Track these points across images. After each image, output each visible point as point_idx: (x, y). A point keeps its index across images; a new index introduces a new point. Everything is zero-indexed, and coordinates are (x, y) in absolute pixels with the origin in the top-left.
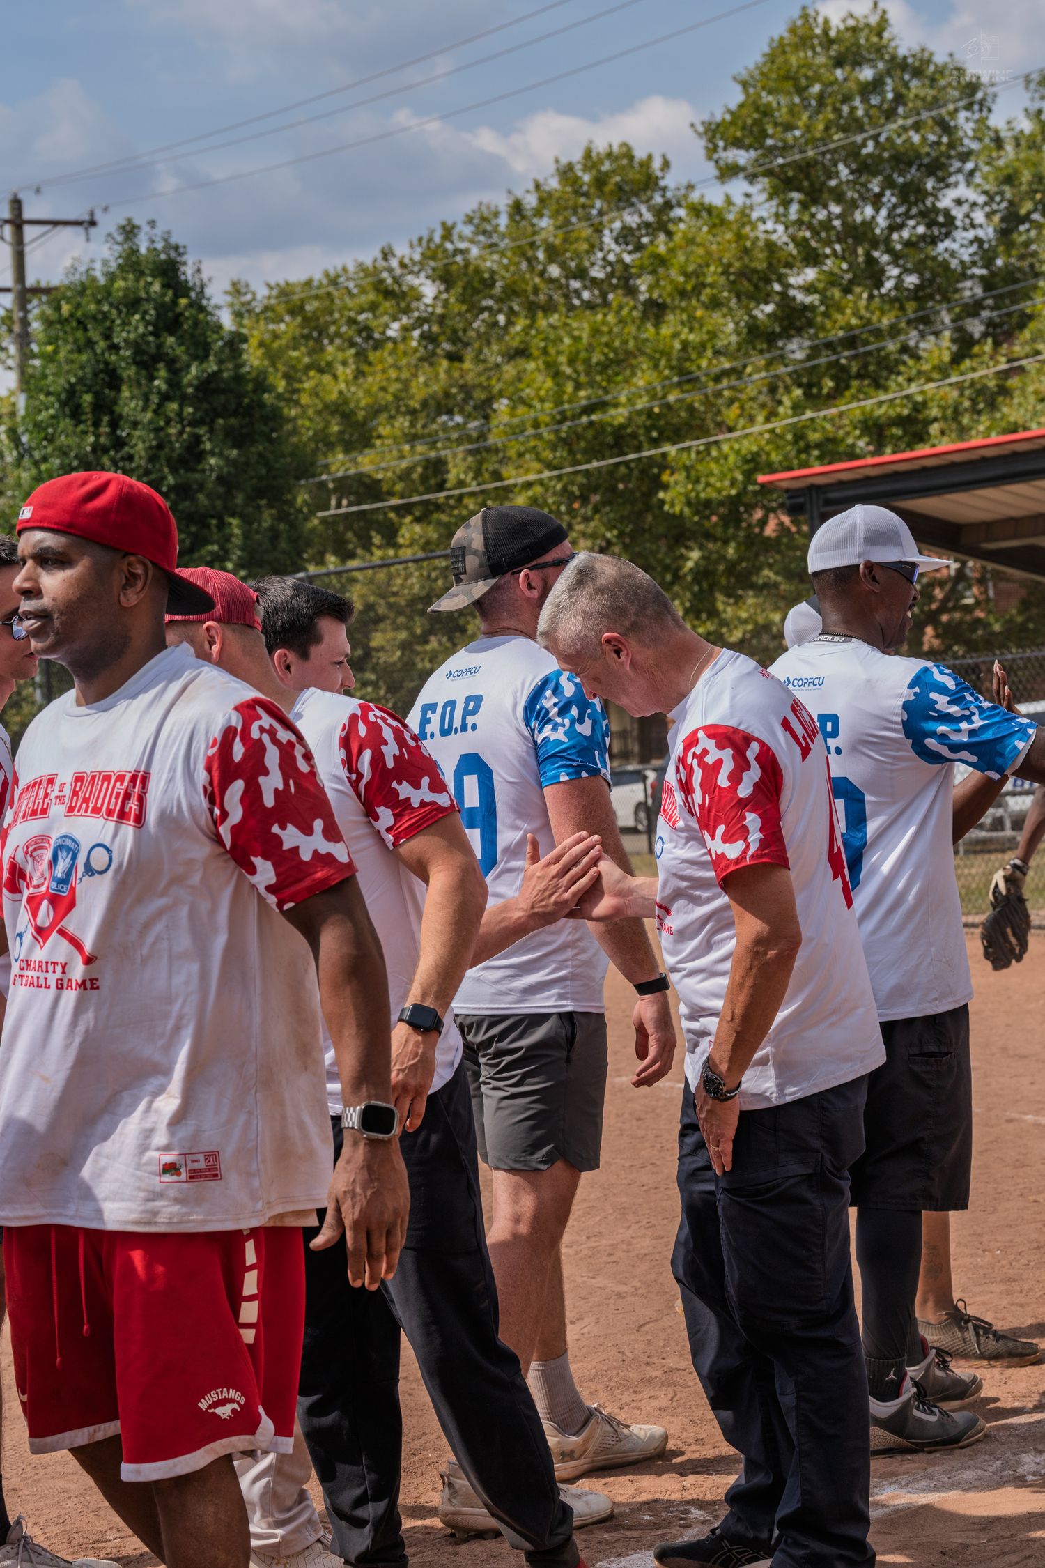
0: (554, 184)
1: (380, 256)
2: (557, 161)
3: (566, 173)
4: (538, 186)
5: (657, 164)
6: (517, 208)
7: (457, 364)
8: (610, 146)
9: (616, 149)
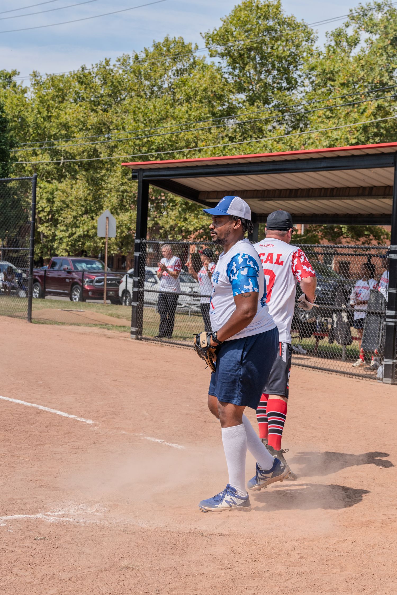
0: (151, 50)
1: (81, 69)
2: (154, 42)
3: (157, 46)
4: (146, 50)
5: (193, 46)
6: (137, 58)
7: (105, 113)
8: (175, 38)
9: (177, 39)
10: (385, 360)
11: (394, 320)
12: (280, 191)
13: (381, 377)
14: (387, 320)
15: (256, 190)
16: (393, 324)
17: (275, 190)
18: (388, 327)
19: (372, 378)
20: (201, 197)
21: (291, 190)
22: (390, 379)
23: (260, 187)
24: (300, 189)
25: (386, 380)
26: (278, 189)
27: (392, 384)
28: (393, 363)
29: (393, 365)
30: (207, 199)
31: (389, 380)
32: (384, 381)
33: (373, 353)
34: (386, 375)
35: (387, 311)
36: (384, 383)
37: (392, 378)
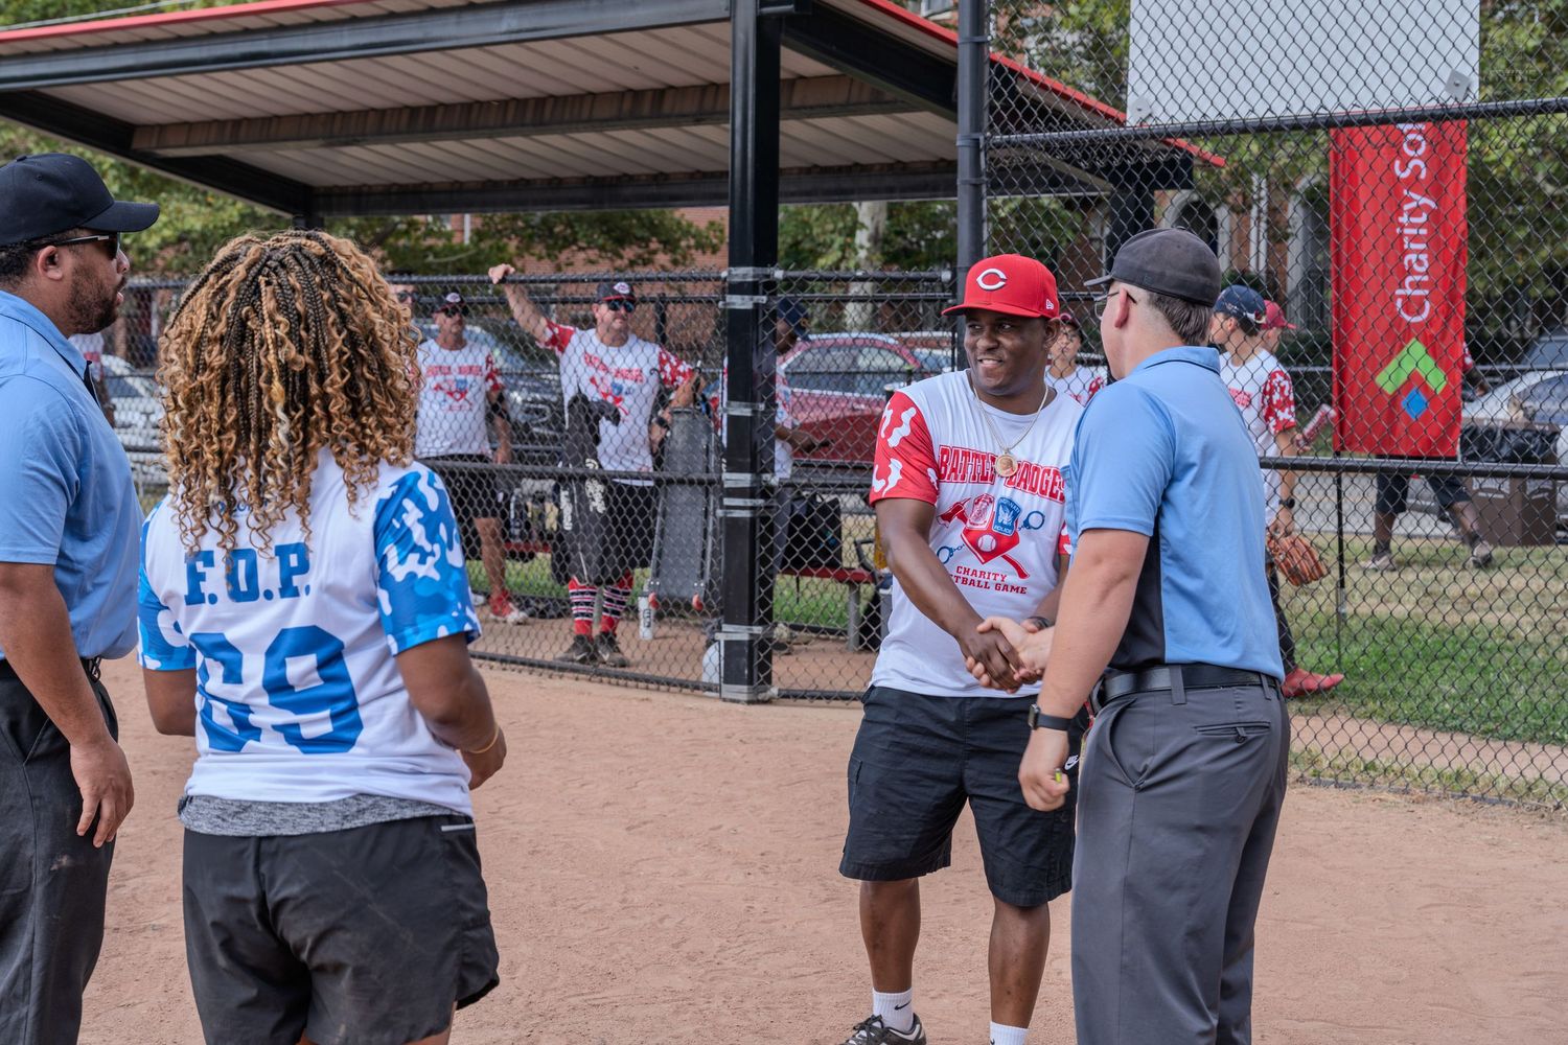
10: (725, 627)
11: (749, 502)
12: (381, 113)
13: (716, 680)
14: (727, 501)
15: (308, 115)
16: (746, 514)
17: (365, 113)
18: (731, 525)
19: (687, 687)
20: (139, 143)
21: (413, 111)
22: (745, 688)
23: (320, 104)
24: (442, 104)
25: (731, 690)
26: (373, 109)
27: (750, 702)
28: (751, 635)
29: (751, 642)
30: (158, 147)
31: (741, 691)
32: (724, 695)
33: (688, 606)
34: (730, 675)
35: (726, 475)
36: (724, 700)
37: (750, 682)
